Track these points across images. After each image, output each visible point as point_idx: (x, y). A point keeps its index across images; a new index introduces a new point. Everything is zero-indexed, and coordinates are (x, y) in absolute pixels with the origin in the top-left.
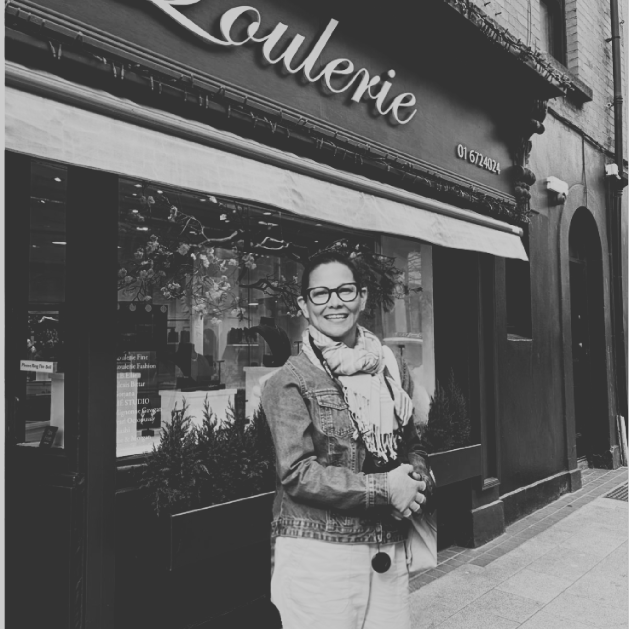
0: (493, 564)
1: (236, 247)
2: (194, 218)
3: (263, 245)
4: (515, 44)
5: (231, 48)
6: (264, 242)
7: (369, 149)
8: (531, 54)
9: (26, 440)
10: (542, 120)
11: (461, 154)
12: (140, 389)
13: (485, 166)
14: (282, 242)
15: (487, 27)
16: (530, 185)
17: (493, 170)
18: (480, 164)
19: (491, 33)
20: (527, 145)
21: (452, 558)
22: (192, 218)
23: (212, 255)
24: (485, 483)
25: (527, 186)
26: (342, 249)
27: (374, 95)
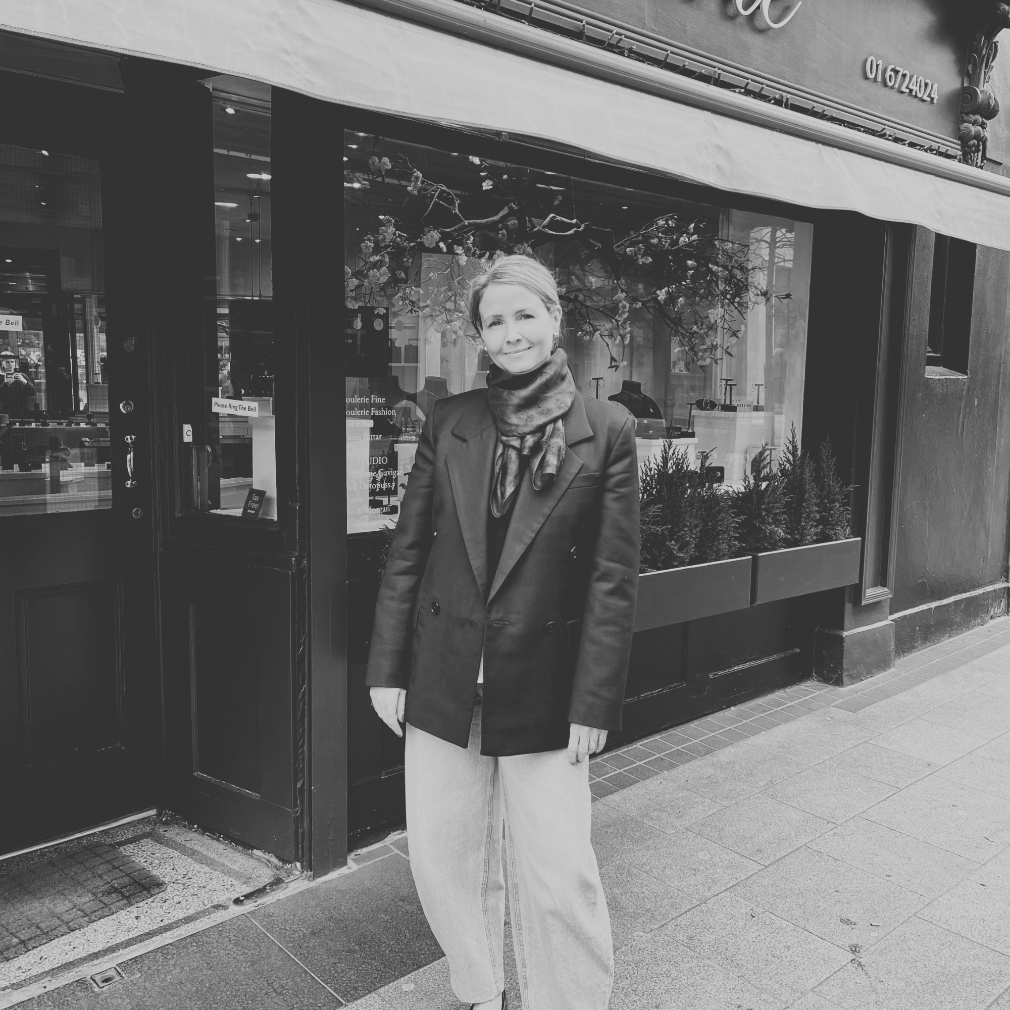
1: (504, 231)
2: (444, 188)
3: (543, 227)
6: (546, 221)
7: (719, 74)
9: (221, 507)
11: (871, 73)
12: (372, 444)
13: (911, 91)
14: (574, 221)
16: (988, 119)
17: (925, 98)
18: (904, 89)
20: (991, 49)
21: (807, 698)
22: (442, 188)
23: (471, 246)
24: (867, 595)
25: (983, 121)
26: (668, 231)
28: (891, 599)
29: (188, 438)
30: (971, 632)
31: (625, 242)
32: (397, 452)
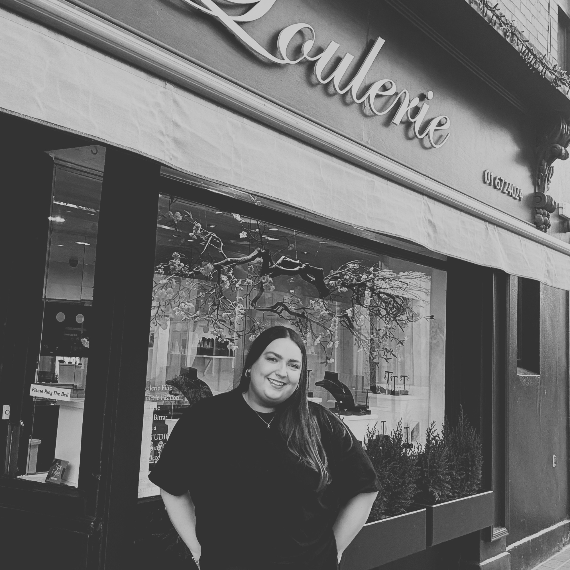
1: (252, 266)
2: (215, 235)
3: (278, 265)
5: (287, 66)
6: (279, 261)
8: (564, 80)
9: (26, 473)
10: (566, 146)
11: (488, 180)
13: (509, 192)
14: (298, 262)
15: (527, 51)
16: (550, 213)
17: (517, 197)
18: (505, 191)
19: (530, 57)
20: (550, 171)
22: (214, 235)
23: (231, 275)
24: (494, 534)
25: (548, 214)
26: (354, 271)
27: (413, 118)
28: (507, 536)
29: (6, 416)
31: (329, 277)
32: (167, 425)
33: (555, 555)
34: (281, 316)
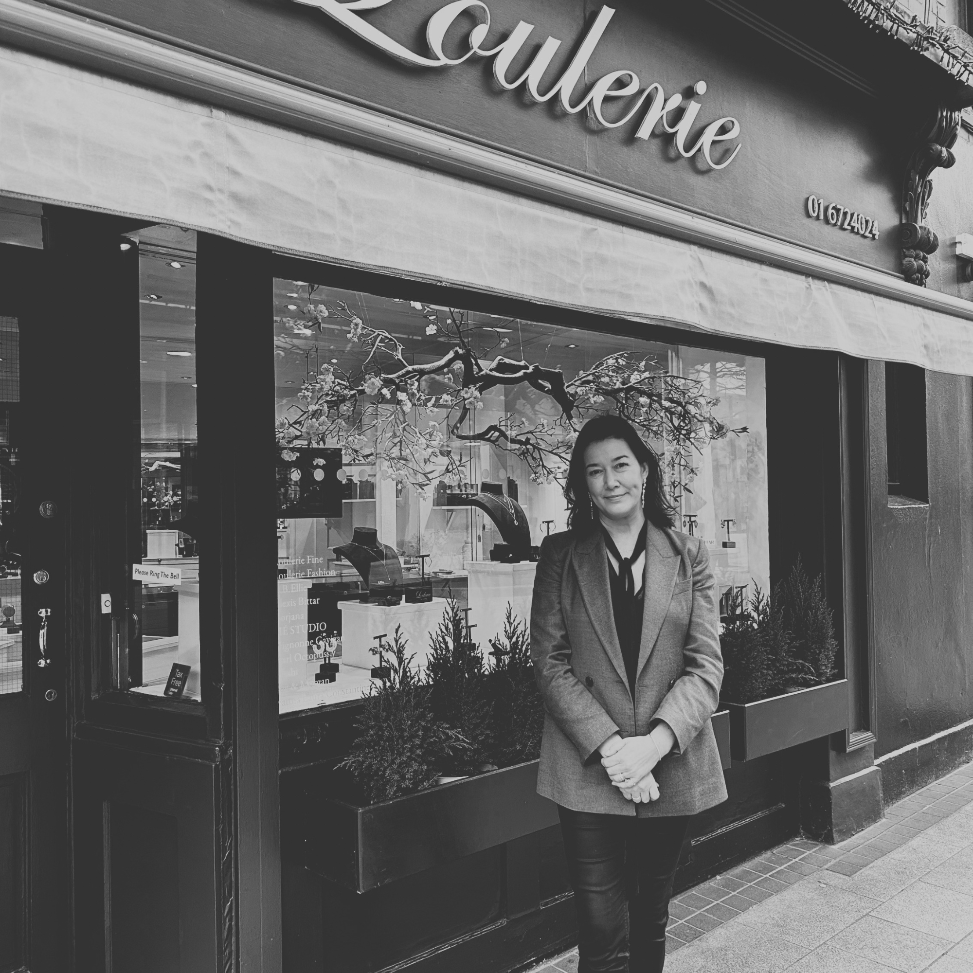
0: (865, 871)
1: (450, 375)
2: (386, 334)
3: (491, 370)
4: (907, 24)
5: (444, 69)
6: (494, 365)
8: (933, 39)
9: (143, 684)
10: (950, 145)
11: (814, 211)
12: (311, 608)
13: (853, 228)
14: (522, 363)
16: (929, 254)
17: (867, 234)
18: (846, 226)
19: (867, 9)
20: (925, 187)
21: (797, 860)
22: (384, 334)
23: (416, 392)
24: (851, 741)
25: (924, 255)
26: (618, 369)
27: (672, 127)
28: (875, 743)
29: (106, 609)
30: (957, 770)
31: (575, 381)
32: (341, 610)
33: (960, 769)
34: (498, 445)
